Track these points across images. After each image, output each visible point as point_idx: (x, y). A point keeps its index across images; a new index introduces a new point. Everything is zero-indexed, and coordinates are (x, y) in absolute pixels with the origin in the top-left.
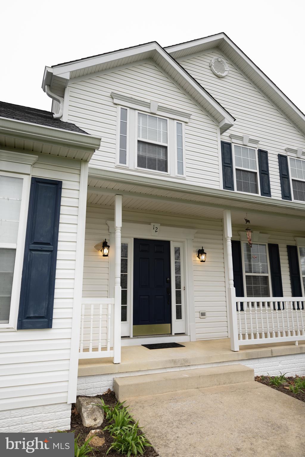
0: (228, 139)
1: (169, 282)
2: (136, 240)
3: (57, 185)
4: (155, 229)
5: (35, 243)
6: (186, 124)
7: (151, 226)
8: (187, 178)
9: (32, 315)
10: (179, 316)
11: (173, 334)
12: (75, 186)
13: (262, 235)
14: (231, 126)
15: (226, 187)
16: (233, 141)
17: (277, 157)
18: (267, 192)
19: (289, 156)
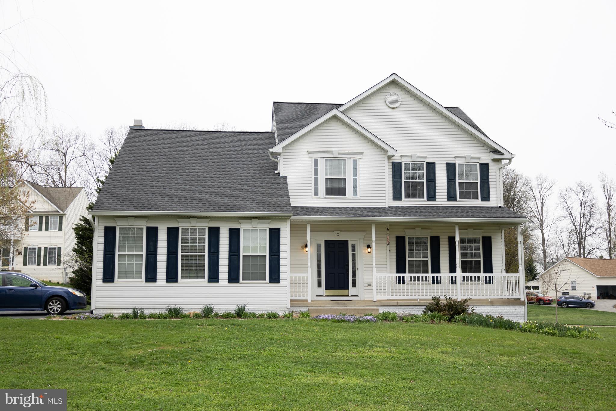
0: (400, 158)
1: (348, 265)
2: (326, 241)
3: (278, 230)
5: (272, 253)
6: (360, 159)
7: (335, 233)
8: (360, 198)
9: (273, 278)
10: (354, 285)
11: (350, 295)
12: (285, 229)
13: (423, 230)
14: (393, 156)
15: (395, 197)
16: (403, 160)
17: (445, 165)
18: (432, 196)
19: (457, 162)
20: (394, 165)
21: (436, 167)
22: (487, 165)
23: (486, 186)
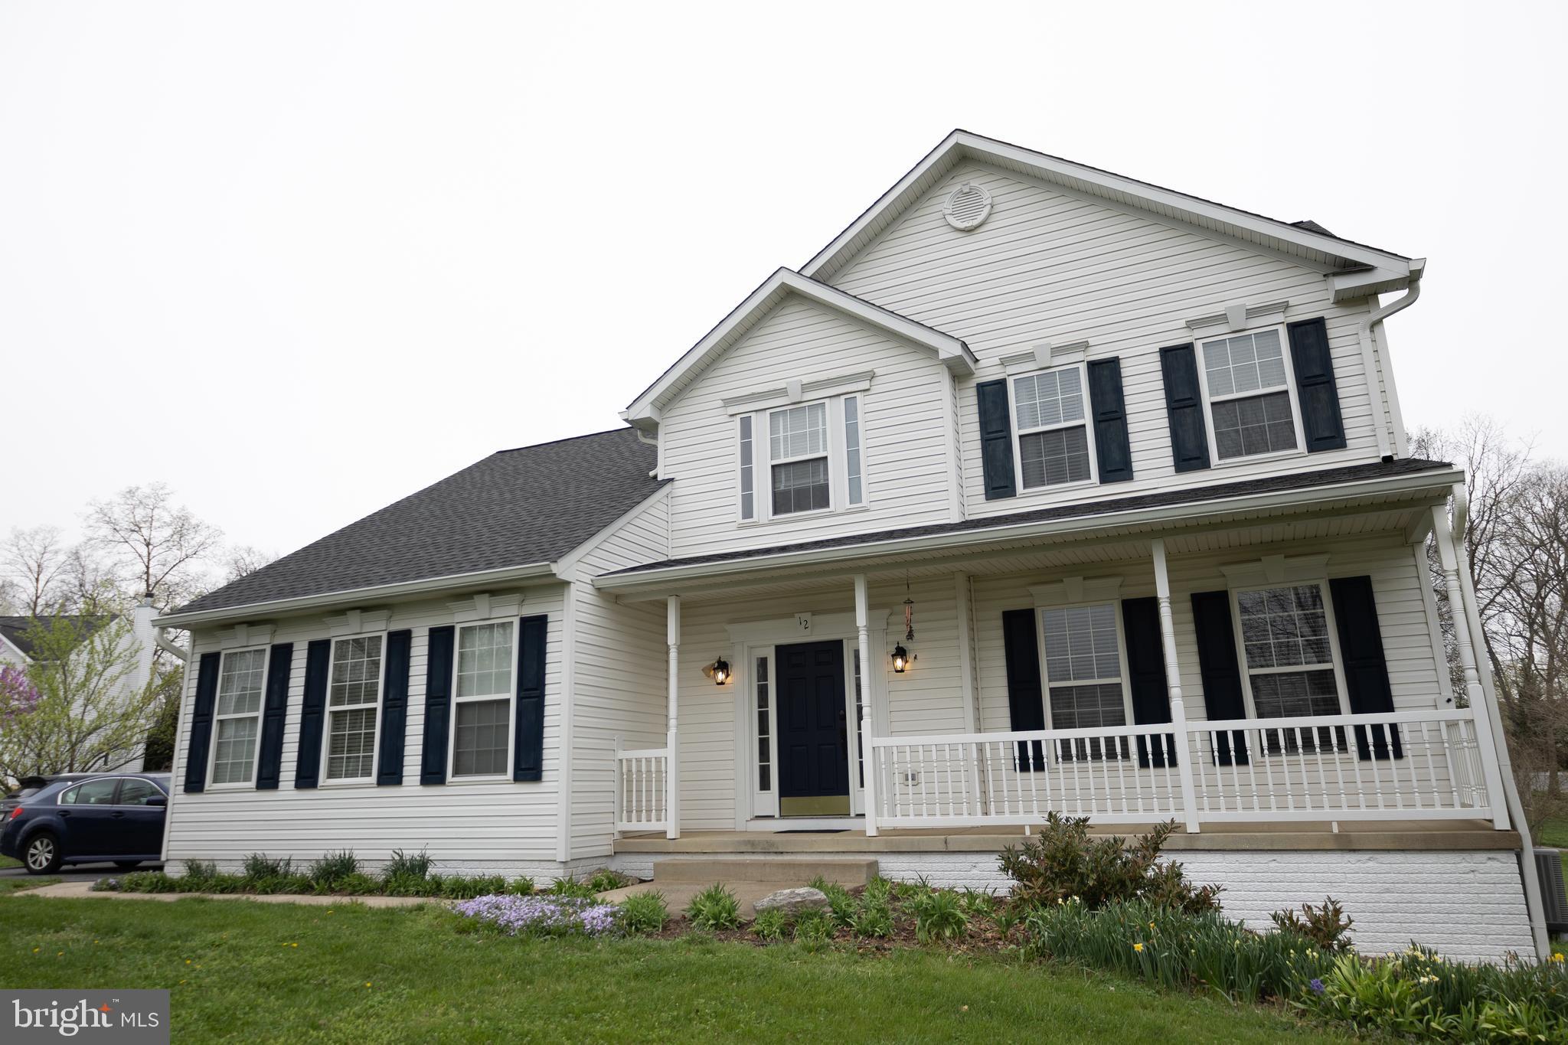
0: (995, 370)
1: (844, 717)
2: (779, 649)
3: (541, 621)
4: (804, 623)
5: (525, 690)
6: (867, 393)
8: (874, 506)
11: (852, 814)
12: (559, 615)
13: (1091, 583)
15: (994, 489)
16: (1011, 370)
17: (1157, 357)
18: (1116, 465)
19: (1199, 339)
20: (983, 392)
21: (1124, 372)
22: (1319, 324)
23: (1324, 396)
